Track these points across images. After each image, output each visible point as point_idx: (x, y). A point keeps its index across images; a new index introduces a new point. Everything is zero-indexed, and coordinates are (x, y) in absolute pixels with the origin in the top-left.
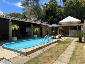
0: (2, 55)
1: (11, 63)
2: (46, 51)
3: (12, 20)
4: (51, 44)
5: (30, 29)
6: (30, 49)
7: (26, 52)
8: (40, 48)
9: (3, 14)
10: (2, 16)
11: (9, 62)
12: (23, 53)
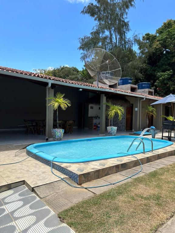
0: (20, 173)
1: (38, 199)
2: (142, 178)
3: (53, 86)
4: (159, 157)
5: (100, 108)
6: (93, 167)
7: (79, 173)
8: (123, 167)
9: (39, 72)
10: (34, 75)
11: (34, 195)
12: (72, 176)
